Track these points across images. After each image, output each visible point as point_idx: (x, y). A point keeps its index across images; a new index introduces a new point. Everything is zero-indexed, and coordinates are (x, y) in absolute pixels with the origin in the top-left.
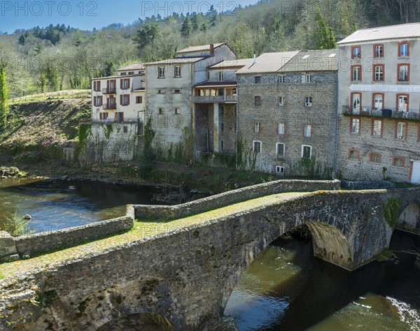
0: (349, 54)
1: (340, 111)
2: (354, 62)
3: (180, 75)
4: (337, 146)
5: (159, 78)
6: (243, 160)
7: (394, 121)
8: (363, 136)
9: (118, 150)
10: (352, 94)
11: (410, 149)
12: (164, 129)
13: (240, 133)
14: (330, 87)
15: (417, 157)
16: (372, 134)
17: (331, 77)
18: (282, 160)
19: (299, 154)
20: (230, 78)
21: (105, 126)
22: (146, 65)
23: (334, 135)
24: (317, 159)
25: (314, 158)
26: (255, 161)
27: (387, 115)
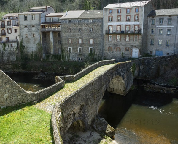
0: (108, 12)
1: (104, 33)
2: (110, 15)
3: (34, 19)
4: (103, 46)
5: (25, 20)
6: (64, 57)
7: (125, 35)
8: (113, 42)
9: (9, 56)
10: (109, 26)
11: (131, 44)
12: (28, 44)
13: (62, 44)
14: (100, 24)
15: (134, 47)
16: (117, 40)
17: (100, 20)
18: (81, 55)
19: (88, 52)
20: (56, 21)
21: (2, 44)
22: (19, 14)
23: (102, 42)
24: (95, 53)
25: (94, 52)
26: (69, 56)
27: (122, 33)
